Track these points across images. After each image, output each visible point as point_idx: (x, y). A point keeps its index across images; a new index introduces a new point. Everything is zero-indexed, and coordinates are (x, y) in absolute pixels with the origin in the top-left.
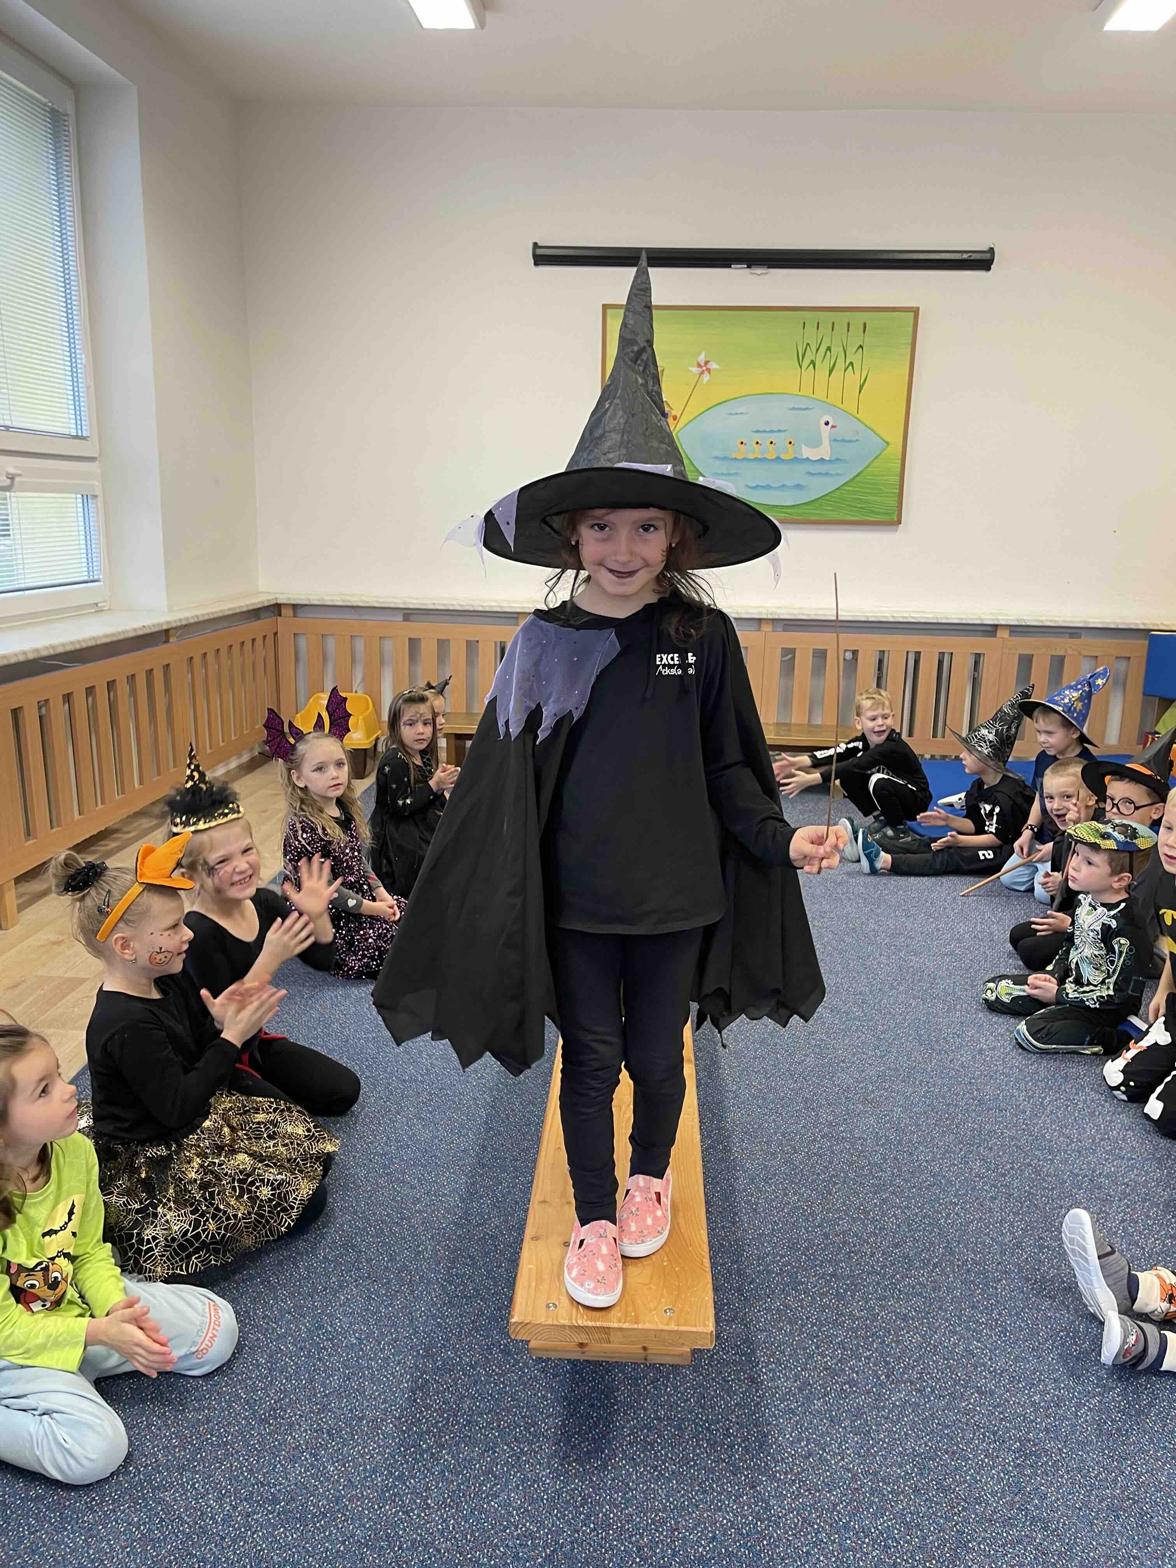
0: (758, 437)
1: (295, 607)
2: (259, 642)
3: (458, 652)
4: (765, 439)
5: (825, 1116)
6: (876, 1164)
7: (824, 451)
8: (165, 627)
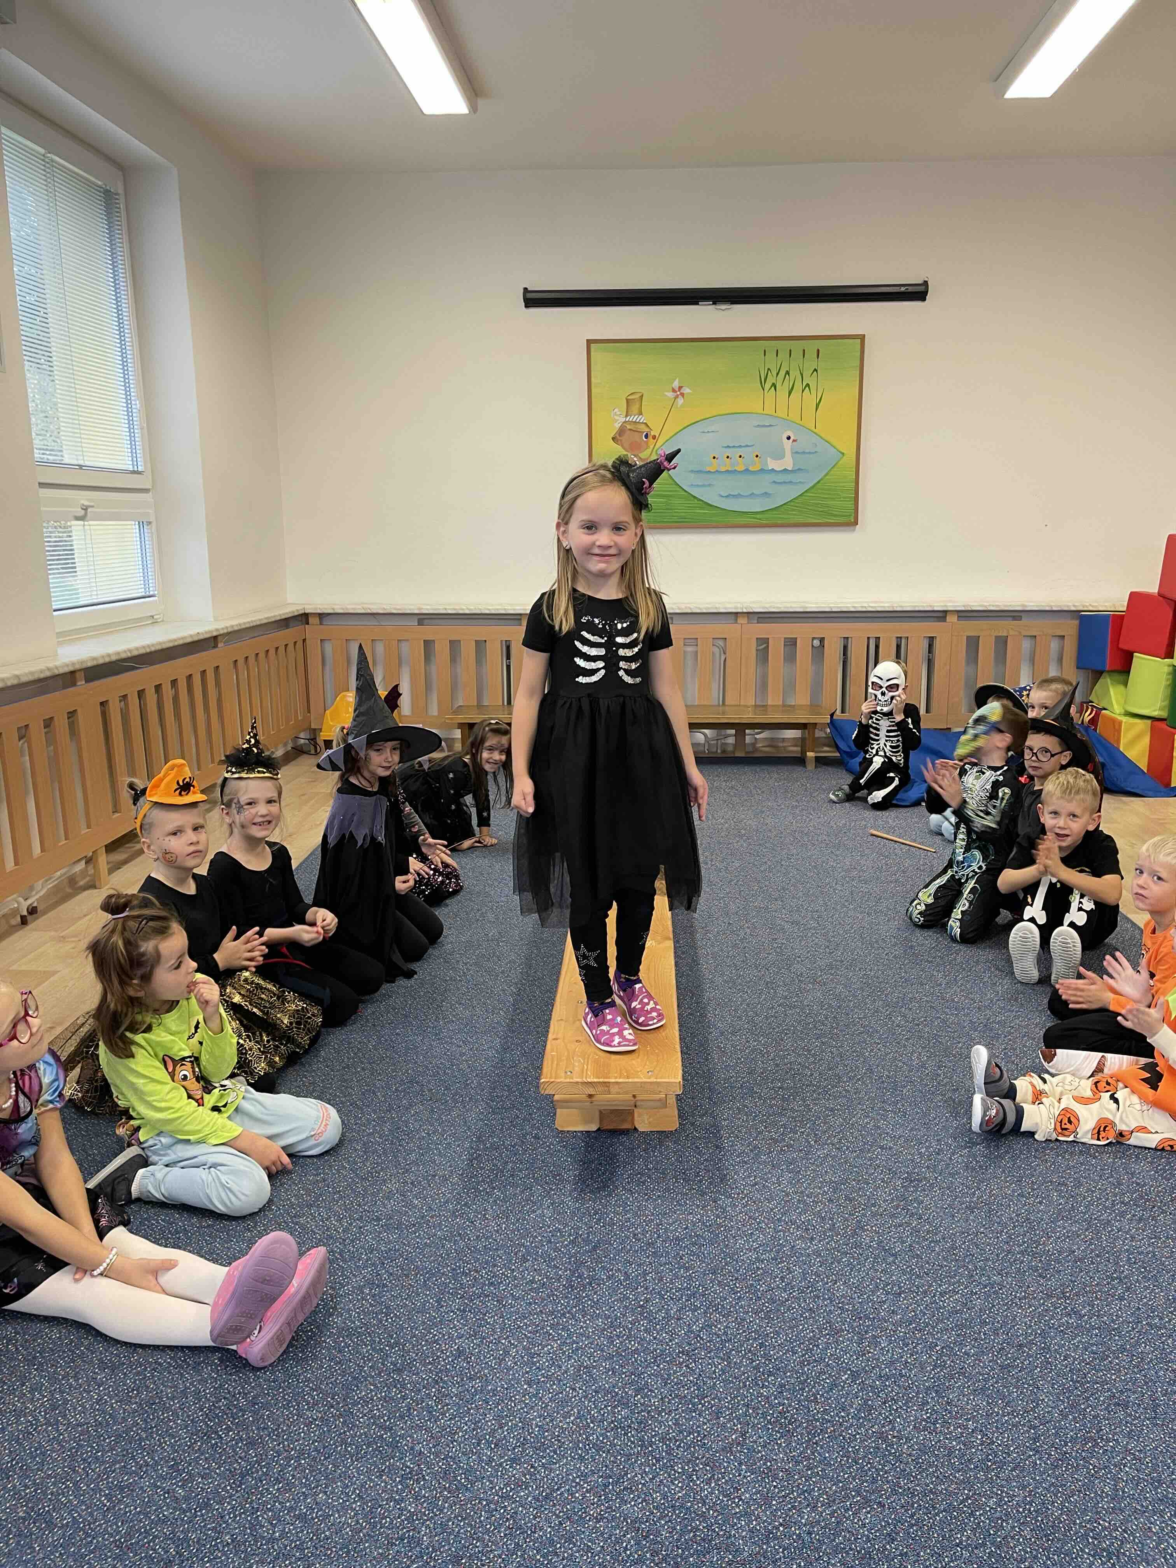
0: (728, 452)
1: (321, 616)
2: (291, 647)
3: (468, 651)
4: (734, 453)
5: (781, 991)
6: (819, 1021)
7: (788, 462)
8: (215, 634)
